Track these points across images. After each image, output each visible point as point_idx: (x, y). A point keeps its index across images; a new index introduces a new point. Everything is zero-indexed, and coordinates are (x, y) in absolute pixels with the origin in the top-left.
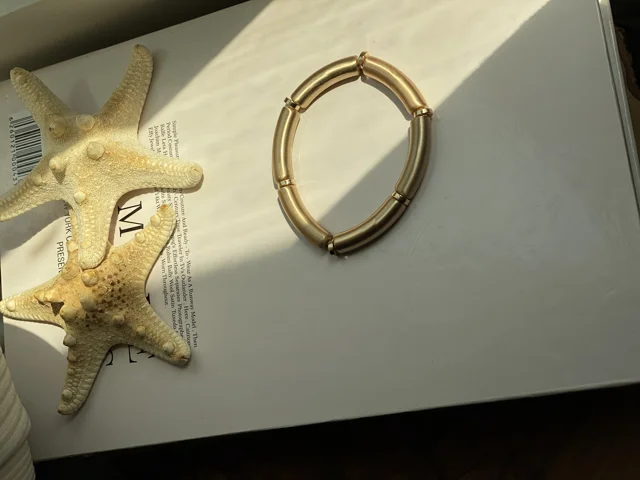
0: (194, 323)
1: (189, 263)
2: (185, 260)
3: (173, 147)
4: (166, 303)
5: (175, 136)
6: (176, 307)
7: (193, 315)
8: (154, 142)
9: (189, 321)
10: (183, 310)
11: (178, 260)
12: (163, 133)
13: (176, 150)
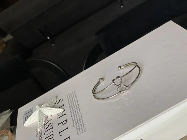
0: (84, 127)
1: (81, 115)
2: (80, 115)
4: (74, 126)
5: (75, 93)
6: (78, 126)
7: (84, 125)
9: (83, 127)
10: (80, 126)
11: (77, 116)
12: (71, 94)
13: (76, 96)
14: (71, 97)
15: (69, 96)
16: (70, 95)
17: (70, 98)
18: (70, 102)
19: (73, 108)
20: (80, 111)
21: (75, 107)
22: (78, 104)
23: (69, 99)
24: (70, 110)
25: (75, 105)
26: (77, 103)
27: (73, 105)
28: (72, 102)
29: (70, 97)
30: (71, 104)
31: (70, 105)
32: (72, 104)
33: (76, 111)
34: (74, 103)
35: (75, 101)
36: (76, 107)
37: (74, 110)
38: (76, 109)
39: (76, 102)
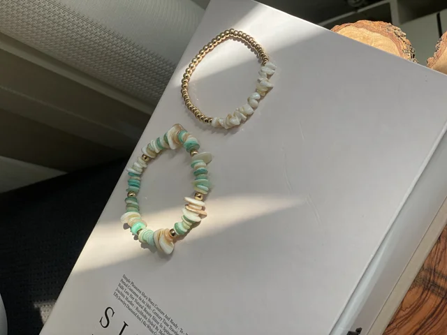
3: (132, 288)
5: (129, 282)
8: (122, 298)
12: (122, 288)
13: (135, 288)
14: (126, 295)
15: (119, 295)
16: (120, 290)
17: (127, 299)
18: (136, 312)
19: (154, 323)
20: (176, 326)
21: (157, 318)
22: (157, 308)
23: (127, 303)
24: (151, 330)
25: (153, 315)
26: (153, 308)
27: (147, 316)
28: (140, 309)
29: (123, 296)
30: (142, 314)
31: (141, 316)
32: (145, 313)
33: (167, 328)
34: (148, 309)
35: (143, 302)
36: (160, 318)
37: (159, 328)
38: (164, 325)
39: (150, 304)
